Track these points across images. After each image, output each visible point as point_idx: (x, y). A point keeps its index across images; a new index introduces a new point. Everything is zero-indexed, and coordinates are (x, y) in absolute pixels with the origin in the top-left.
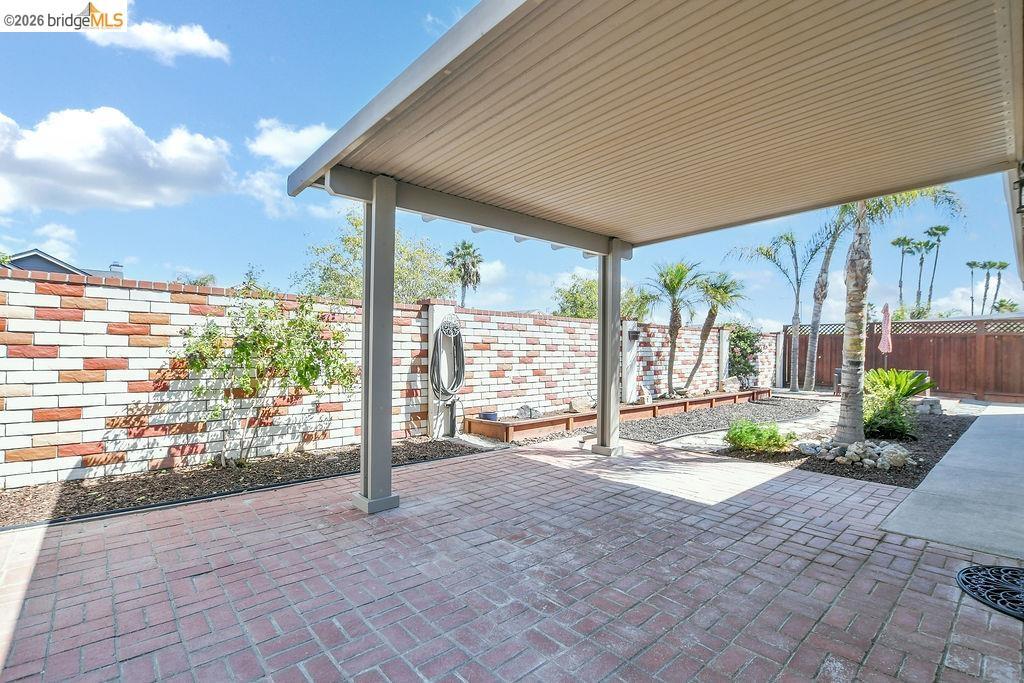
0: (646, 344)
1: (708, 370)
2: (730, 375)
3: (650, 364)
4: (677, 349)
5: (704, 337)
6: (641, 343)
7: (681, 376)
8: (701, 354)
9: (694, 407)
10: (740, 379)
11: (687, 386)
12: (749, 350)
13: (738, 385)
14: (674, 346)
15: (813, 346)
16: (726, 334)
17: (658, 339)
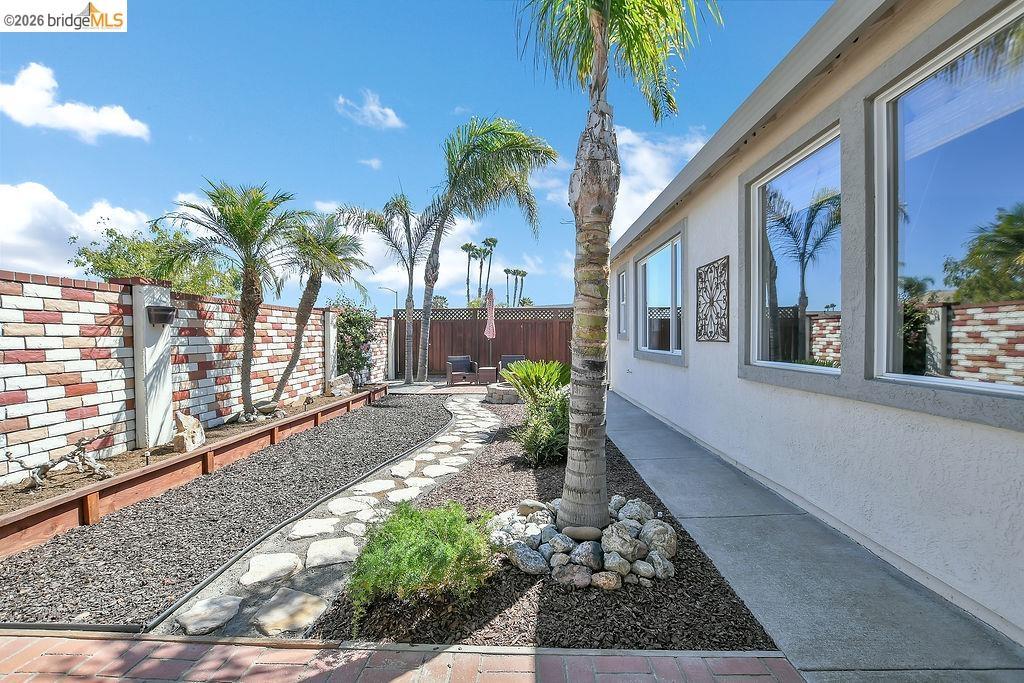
0: (195, 331)
1: (308, 367)
2: (340, 372)
3: (205, 366)
4: (257, 339)
5: (302, 320)
6: (183, 329)
7: (267, 379)
8: (297, 347)
9: (288, 433)
10: (351, 375)
11: (276, 397)
12: (362, 339)
13: (350, 386)
14: (250, 334)
15: (425, 332)
16: (333, 317)
17: (220, 324)
